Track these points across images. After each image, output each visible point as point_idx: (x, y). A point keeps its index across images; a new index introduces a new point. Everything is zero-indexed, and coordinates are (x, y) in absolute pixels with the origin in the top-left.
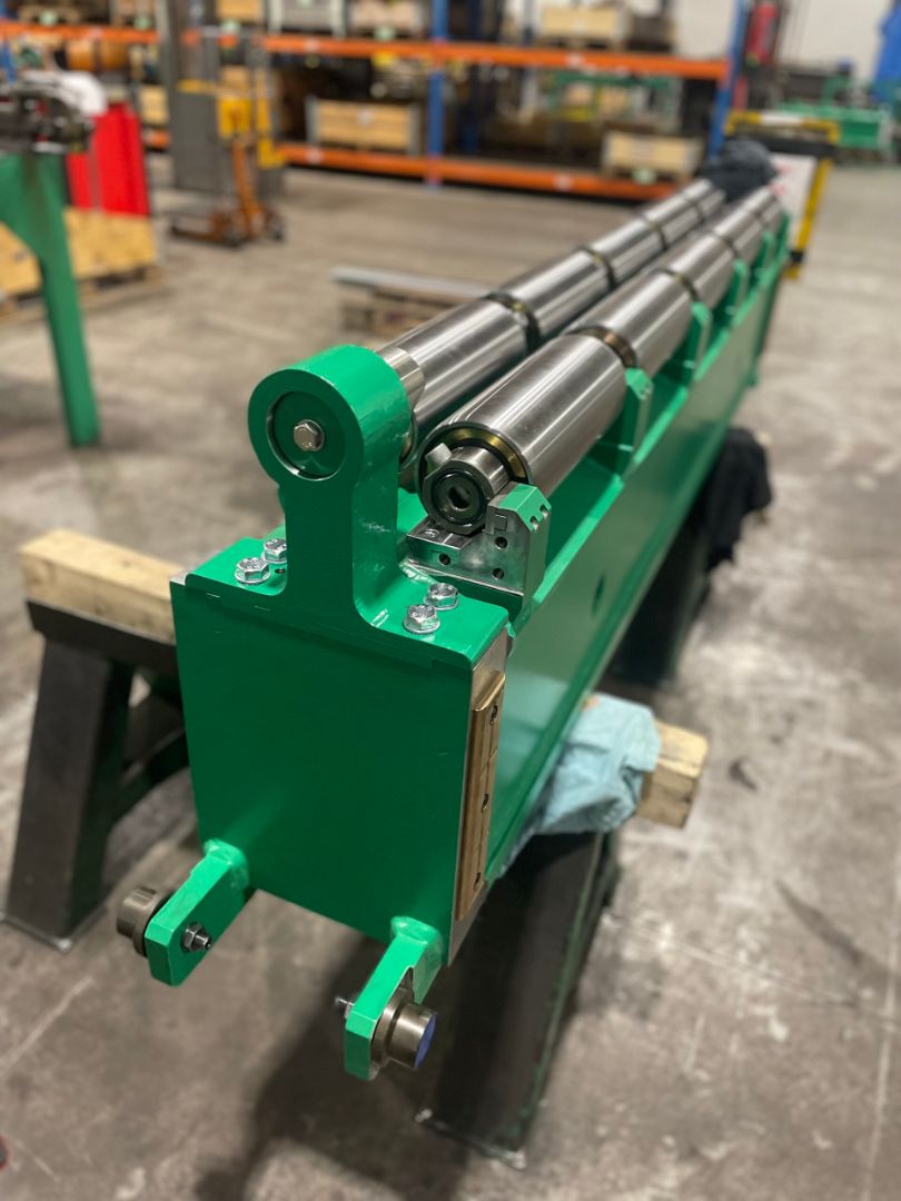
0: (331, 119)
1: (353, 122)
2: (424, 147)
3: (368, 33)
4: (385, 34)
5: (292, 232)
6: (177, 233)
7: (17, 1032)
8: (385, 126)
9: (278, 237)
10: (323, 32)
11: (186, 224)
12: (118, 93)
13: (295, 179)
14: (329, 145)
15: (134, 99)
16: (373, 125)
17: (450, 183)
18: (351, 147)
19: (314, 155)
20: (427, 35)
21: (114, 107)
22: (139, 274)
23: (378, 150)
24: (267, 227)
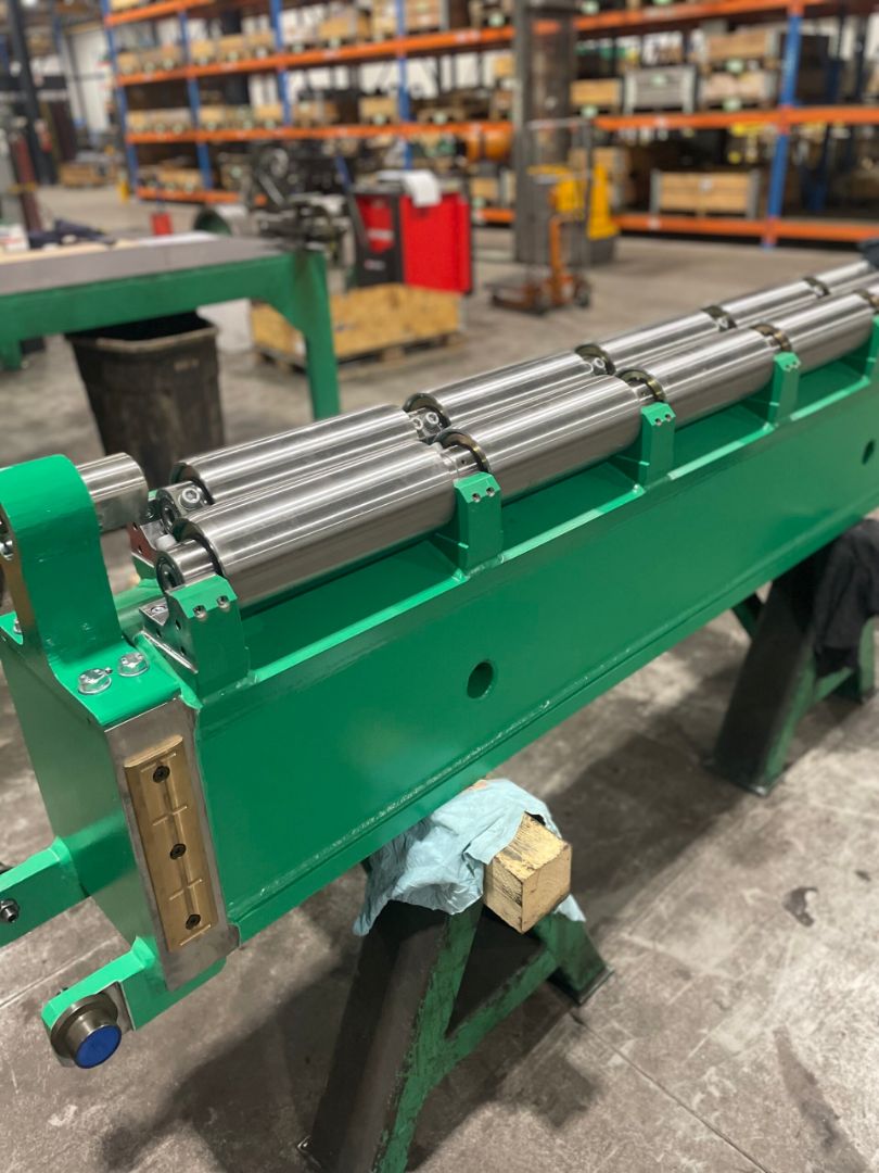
0: (672, 190)
1: (694, 190)
2: (760, 211)
3: (717, 106)
4: (733, 104)
5: (597, 299)
6: (497, 303)
7: (49, 966)
8: (725, 191)
9: (585, 304)
10: (674, 109)
11: (505, 295)
12: (453, 185)
13: (626, 246)
14: (668, 213)
15: (467, 188)
16: (712, 192)
17: (784, 242)
18: (690, 214)
19: (654, 223)
20: (775, 102)
21: (448, 197)
22: (443, 341)
23: (715, 215)
24: (576, 295)
